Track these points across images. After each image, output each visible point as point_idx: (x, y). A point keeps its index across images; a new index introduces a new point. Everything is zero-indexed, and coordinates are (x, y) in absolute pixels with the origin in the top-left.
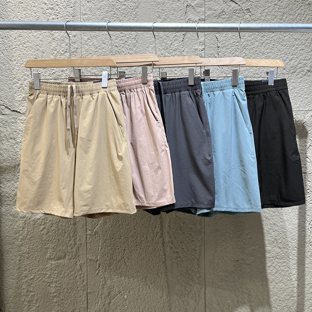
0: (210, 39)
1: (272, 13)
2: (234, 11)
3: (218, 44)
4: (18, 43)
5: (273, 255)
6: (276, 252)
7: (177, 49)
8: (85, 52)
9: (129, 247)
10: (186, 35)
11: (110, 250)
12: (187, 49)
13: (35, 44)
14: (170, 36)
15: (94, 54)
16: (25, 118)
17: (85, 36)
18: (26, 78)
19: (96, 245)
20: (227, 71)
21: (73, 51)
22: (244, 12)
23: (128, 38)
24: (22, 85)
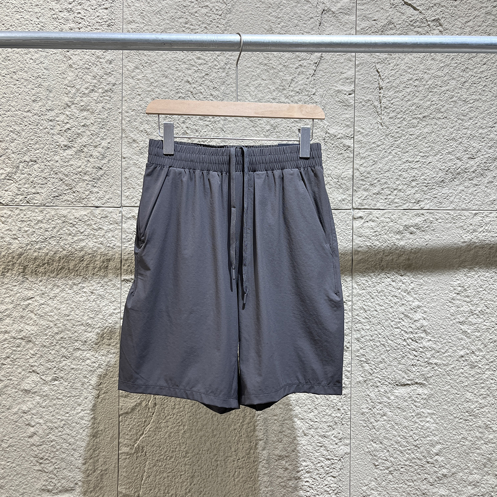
0: (365, 72)
1: (482, 28)
2: (411, 23)
3: (381, 83)
4: (3, 72)
5: (484, 490)
6: (489, 484)
7: (303, 89)
8: (129, 92)
9: (202, 471)
10: (320, 65)
11: (165, 478)
12: (321, 90)
13: (35, 75)
14: (291, 66)
15: (145, 95)
16: (9, 213)
17: (129, 61)
18: (15, 137)
19: (137, 469)
20: (397, 132)
21: (106, 88)
22: (429, 25)
23: (210, 68)
24: (7, 150)
